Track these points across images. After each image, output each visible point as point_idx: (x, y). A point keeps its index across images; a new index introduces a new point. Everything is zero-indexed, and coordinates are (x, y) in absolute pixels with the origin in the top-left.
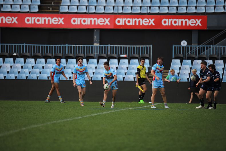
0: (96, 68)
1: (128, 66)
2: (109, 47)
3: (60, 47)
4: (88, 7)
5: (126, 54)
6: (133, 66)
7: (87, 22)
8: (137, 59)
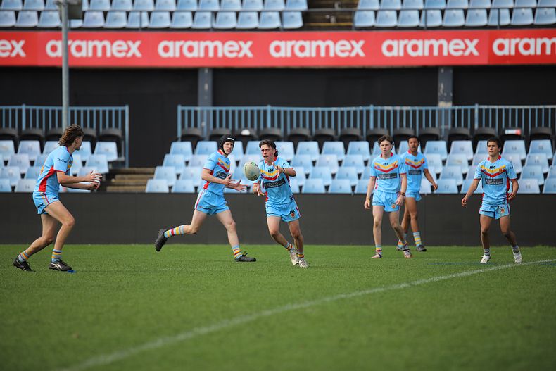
0: (444, 162)
1: (523, 156)
2: (476, 111)
3: (355, 112)
4: (423, 13)
5: (520, 126)
6: (537, 157)
7: (421, 50)
8: (548, 139)
